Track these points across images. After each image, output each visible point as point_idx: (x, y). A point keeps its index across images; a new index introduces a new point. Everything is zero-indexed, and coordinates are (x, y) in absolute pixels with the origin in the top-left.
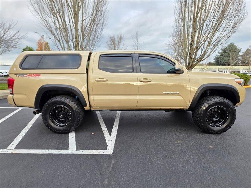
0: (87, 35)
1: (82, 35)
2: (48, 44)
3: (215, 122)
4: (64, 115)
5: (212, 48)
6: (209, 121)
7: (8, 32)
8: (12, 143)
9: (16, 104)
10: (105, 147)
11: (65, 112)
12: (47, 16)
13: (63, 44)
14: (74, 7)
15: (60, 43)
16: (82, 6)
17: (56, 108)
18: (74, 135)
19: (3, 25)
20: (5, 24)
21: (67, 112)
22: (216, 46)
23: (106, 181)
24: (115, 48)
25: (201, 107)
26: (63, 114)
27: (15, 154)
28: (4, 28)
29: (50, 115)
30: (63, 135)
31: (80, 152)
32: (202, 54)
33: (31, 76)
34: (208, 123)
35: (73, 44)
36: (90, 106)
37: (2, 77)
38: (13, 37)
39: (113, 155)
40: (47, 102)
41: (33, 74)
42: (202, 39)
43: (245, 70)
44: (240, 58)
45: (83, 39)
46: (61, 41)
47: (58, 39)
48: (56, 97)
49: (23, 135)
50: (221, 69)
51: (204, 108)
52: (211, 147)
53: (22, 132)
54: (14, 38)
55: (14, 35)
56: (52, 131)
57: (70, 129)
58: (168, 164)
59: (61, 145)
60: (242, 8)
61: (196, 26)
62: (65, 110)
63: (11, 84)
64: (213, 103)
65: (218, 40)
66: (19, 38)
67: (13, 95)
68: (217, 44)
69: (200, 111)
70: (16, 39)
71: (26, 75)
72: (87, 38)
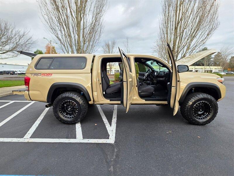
0: (87, 40)
1: (83, 40)
2: (55, 48)
3: (200, 115)
4: (72, 108)
5: (191, 51)
6: (195, 114)
7: (23, 38)
8: (28, 132)
9: (31, 98)
10: (107, 137)
11: (72, 106)
12: (55, 25)
13: (68, 48)
14: (77, 18)
15: (65, 47)
16: (84, 17)
17: (65, 102)
18: (80, 126)
19: (18, 32)
20: (20, 31)
21: (74, 106)
22: (194, 50)
23: (112, 169)
24: (109, 51)
25: (188, 102)
26: (70, 108)
27: (31, 142)
28: (19, 34)
29: (60, 108)
30: (71, 125)
31: (86, 141)
32: (182, 56)
33: (45, 75)
34: (194, 116)
35: (75, 48)
36: (94, 101)
37: (16, 75)
38: (26, 42)
39: (115, 144)
40: (58, 97)
41: (46, 73)
42: (182, 44)
43: (216, 70)
44: (212, 59)
45: (84, 44)
46: (66, 46)
47: (64, 44)
48: (65, 93)
49: (37, 126)
50: (197, 69)
51: (190, 103)
52: (199, 137)
53: (36, 122)
54: (28, 43)
55: (27, 41)
56: (62, 122)
57: (77, 120)
58: (164, 153)
59: (70, 135)
60: (215, 19)
61: (177, 34)
62: (72, 104)
63: (27, 82)
64: (198, 99)
65: (195, 45)
66: (31, 43)
67: (29, 91)
68: (195, 49)
69: (187, 106)
70: (29, 44)
71: (40, 75)
72: (87, 43)
